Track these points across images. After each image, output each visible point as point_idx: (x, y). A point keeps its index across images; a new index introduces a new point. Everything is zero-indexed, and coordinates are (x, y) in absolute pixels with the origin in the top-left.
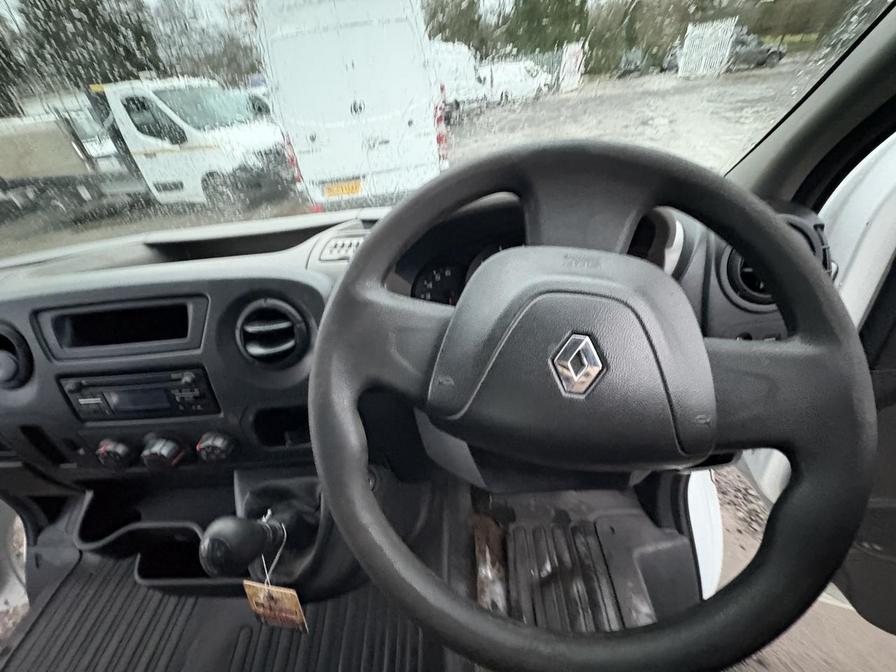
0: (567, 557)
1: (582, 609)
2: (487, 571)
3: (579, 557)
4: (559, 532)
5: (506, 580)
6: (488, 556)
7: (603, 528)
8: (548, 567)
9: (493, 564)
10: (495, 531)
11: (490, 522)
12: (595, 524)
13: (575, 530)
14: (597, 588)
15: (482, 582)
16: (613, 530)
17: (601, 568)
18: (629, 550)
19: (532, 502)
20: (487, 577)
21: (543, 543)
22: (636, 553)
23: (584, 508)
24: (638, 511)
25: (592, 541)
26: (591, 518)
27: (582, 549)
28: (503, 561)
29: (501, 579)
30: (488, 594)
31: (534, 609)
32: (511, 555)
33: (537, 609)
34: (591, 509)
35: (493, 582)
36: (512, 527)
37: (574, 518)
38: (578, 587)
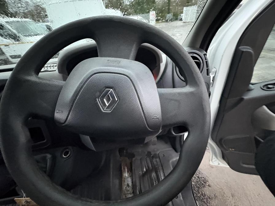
0: (150, 166)
1: (155, 182)
2: (126, 174)
3: (154, 165)
4: (148, 159)
5: (131, 176)
6: (126, 170)
7: (161, 155)
8: (145, 170)
9: (128, 172)
10: (128, 161)
11: (127, 158)
12: (159, 155)
13: (153, 157)
14: (159, 173)
15: (124, 178)
16: (164, 155)
17: (160, 168)
18: (169, 161)
19: (140, 150)
20: (126, 176)
21: (143, 163)
22: (171, 162)
23: (156, 150)
24: (171, 149)
25: (158, 160)
26: (158, 153)
27: (155, 163)
28: (131, 170)
29: (130, 177)
30: (126, 181)
31: (140, 184)
32: (133, 168)
33: (141, 185)
34: (158, 150)
35: (128, 178)
36: (134, 159)
37: (153, 153)
38: (154, 175)
